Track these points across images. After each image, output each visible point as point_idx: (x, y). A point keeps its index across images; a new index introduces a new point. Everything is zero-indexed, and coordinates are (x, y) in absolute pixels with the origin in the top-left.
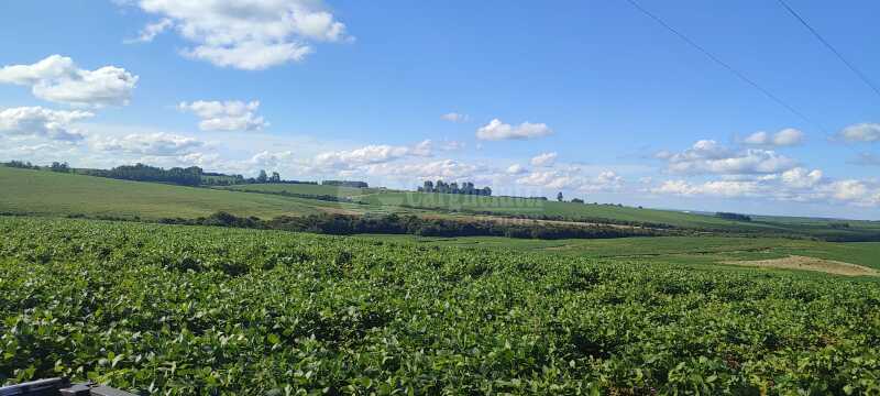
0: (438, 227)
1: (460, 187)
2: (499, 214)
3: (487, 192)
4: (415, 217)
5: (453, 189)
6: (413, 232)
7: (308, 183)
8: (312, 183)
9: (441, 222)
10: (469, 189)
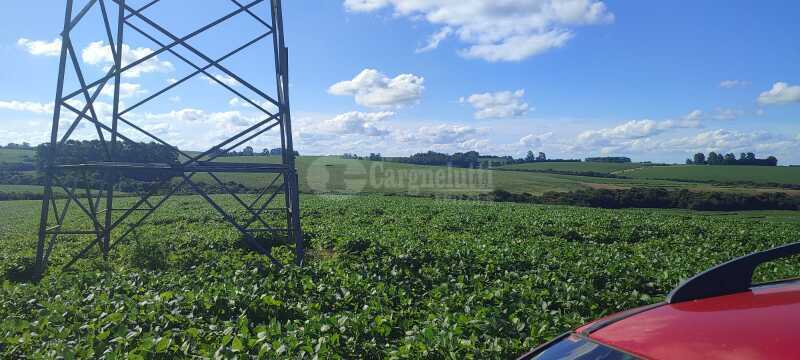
0: (715, 201)
1: (738, 157)
2: (789, 186)
3: (772, 161)
4: (687, 191)
5: (730, 160)
6: (685, 206)
7: (571, 161)
8: (576, 161)
9: (717, 196)
10: (749, 160)
